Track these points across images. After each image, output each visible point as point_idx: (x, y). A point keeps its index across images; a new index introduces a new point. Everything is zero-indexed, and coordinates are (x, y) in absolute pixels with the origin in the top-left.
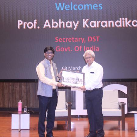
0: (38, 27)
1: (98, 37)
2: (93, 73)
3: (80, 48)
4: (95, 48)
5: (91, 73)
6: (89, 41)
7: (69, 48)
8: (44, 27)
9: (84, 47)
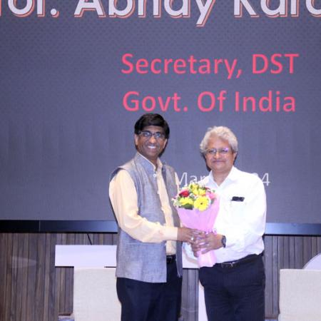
0: (54, 12)
1: (291, 56)
2: (241, 199)
3: (221, 98)
4: (278, 99)
5: (235, 199)
6: (254, 71)
7: (176, 98)
8: (78, 12)
9: (237, 94)
